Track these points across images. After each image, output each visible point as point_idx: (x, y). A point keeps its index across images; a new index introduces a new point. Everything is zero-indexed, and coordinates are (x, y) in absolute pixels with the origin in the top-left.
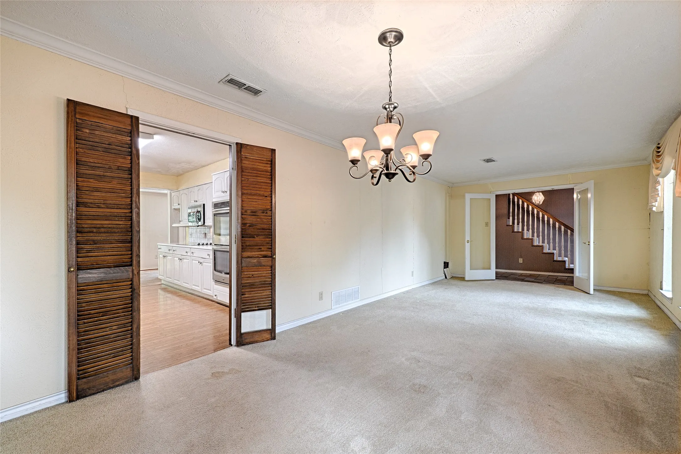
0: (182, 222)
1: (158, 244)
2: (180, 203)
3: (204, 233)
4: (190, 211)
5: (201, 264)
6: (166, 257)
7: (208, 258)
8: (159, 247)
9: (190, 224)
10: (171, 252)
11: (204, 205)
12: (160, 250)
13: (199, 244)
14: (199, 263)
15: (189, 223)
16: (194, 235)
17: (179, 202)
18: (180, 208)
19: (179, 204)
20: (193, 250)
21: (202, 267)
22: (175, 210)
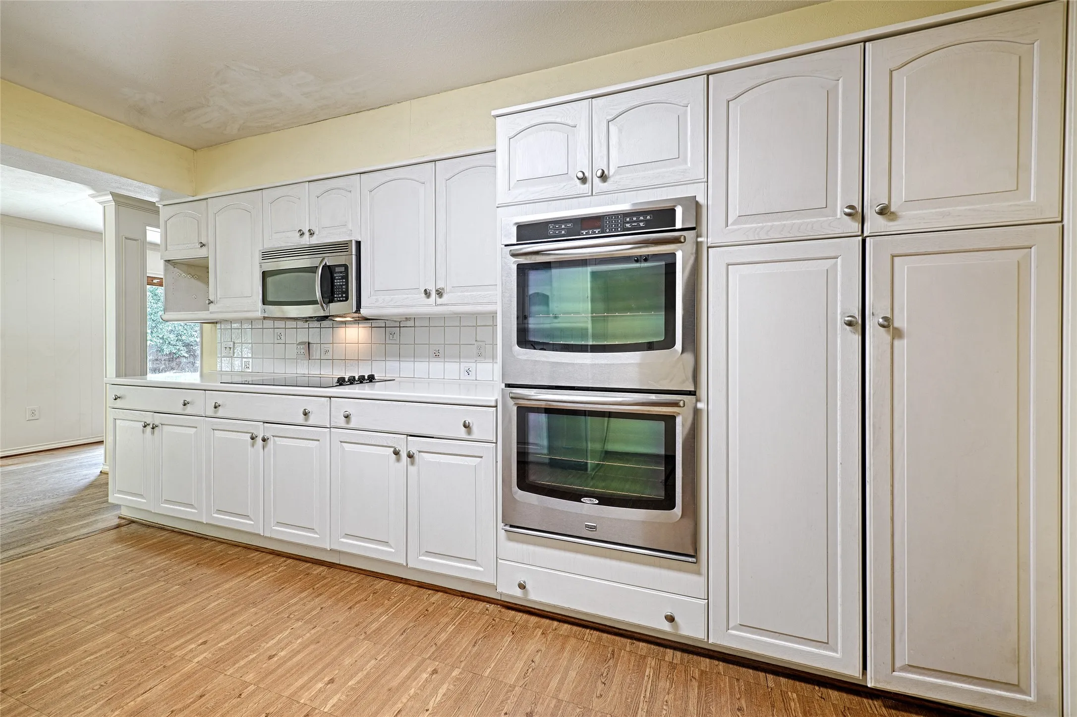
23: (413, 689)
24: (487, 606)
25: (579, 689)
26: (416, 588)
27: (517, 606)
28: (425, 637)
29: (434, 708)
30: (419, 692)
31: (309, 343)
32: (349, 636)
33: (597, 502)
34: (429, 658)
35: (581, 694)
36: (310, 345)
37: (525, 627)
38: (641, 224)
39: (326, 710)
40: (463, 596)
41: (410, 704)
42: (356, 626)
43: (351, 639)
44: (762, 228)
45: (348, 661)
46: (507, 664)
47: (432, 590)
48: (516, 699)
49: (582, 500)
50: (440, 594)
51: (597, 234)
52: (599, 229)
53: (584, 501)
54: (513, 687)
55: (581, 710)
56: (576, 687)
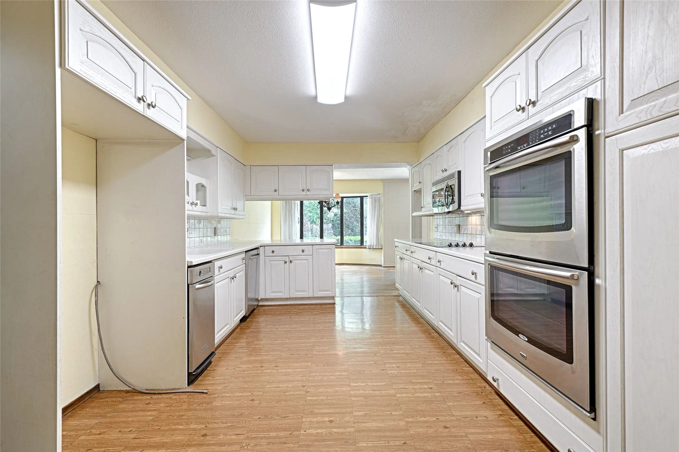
0: (424, 209)
1: (395, 240)
2: (422, 181)
3: (456, 225)
4: (434, 189)
5: (456, 288)
6: (403, 260)
7: (473, 279)
8: (396, 244)
9: (436, 210)
10: (409, 253)
11: (459, 172)
12: (396, 249)
13: (450, 245)
14: (452, 283)
15: (434, 209)
16: (440, 228)
17: (420, 180)
18: (422, 187)
19: (420, 183)
20: (440, 257)
21: (458, 293)
22: (415, 193)
23: (417, 387)
24: (487, 386)
25: (483, 442)
26: (464, 361)
27: (502, 396)
28: (443, 377)
29: (416, 396)
30: (418, 388)
31: (459, 225)
32: (418, 359)
33: (527, 340)
34: (434, 383)
35: (482, 444)
36: (460, 226)
37: (494, 406)
38: (550, 133)
39: (388, 372)
40: (480, 376)
41: (411, 389)
42: (424, 358)
43: (418, 361)
44: (655, 106)
45: (409, 365)
46: (463, 408)
47: (470, 365)
48: (448, 419)
49: (519, 335)
50: (471, 369)
51: (526, 147)
52: (526, 143)
53: (520, 336)
54: (453, 416)
55: (471, 447)
56: (483, 441)
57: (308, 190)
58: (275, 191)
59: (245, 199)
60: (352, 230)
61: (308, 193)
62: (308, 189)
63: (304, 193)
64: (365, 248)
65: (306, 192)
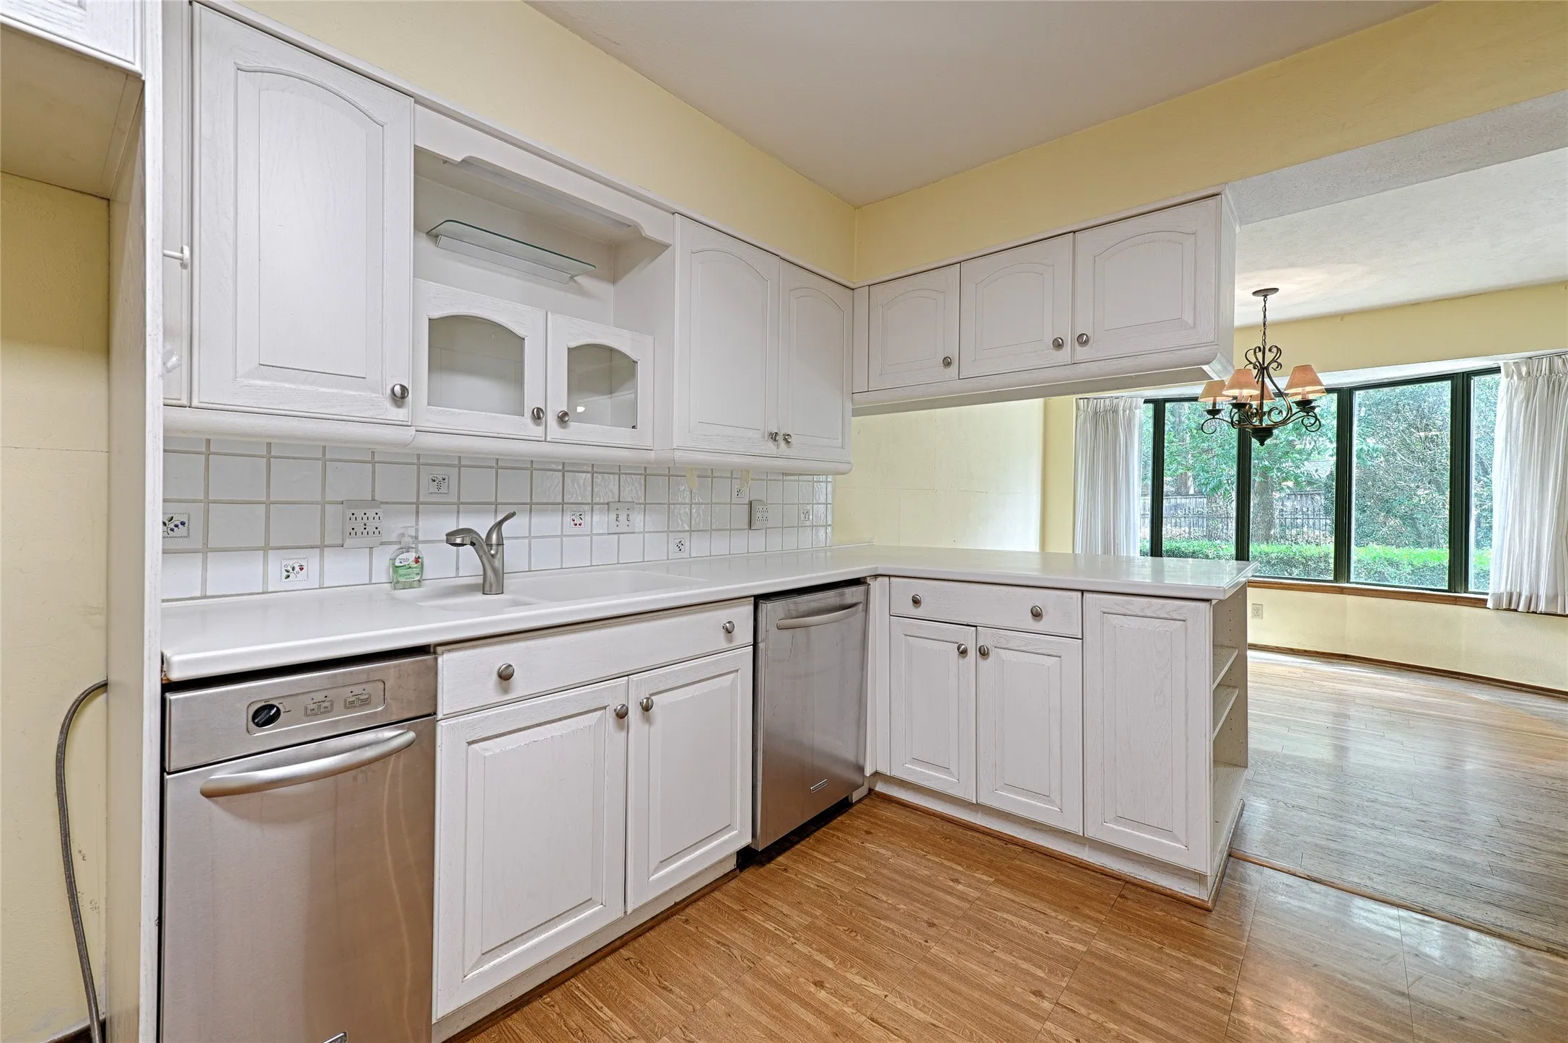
57: (1082, 340)
58: (947, 363)
59: (849, 406)
60: (1409, 519)
61: (1082, 353)
62: (1081, 335)
63: (1064, 355)
64: (1481, 603)
65: (1073, 350)
